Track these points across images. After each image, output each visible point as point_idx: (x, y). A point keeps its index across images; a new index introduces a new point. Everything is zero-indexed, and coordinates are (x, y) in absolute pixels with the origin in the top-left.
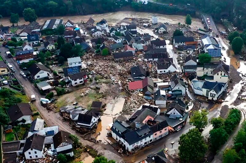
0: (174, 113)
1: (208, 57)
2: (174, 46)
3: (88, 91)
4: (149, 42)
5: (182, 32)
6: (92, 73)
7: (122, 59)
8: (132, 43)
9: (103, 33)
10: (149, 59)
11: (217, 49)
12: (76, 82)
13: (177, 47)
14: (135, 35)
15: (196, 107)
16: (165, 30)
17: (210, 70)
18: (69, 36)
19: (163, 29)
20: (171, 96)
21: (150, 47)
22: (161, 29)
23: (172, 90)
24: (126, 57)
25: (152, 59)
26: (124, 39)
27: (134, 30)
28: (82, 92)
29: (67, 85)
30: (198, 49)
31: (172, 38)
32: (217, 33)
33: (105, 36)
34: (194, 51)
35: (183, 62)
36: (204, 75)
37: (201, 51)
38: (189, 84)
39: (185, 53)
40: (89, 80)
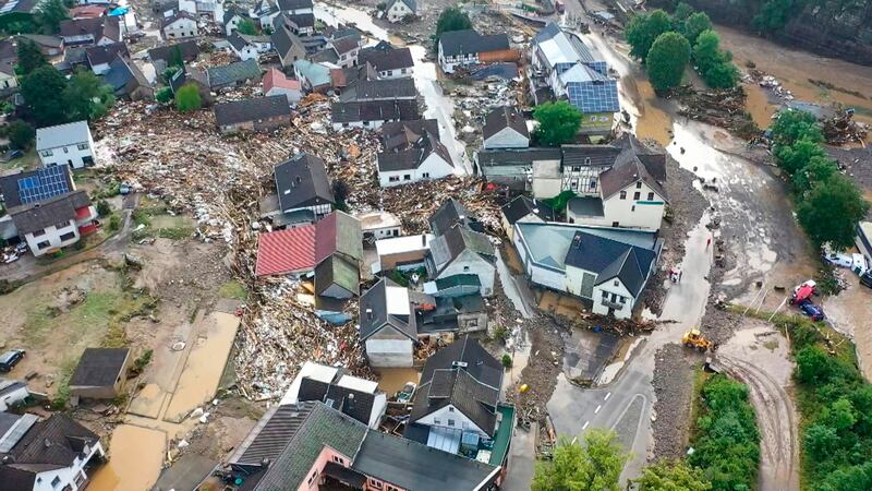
0: (451, 423)
1: (571, 116)
2: (439, 68)
3: (88, 279)
4: (353, 55)
5: (466, 15)
6: (127, 190)
7: (248, 125)
8: (296, 58)
9: (203, 25)
10: (350, 124)
11: (602, 83)
12: (41, 239)
13: (452, 71)
14: (309, 30)
15: (546, 358)
16: (410, 12)
17: (585, 174)
18: (79, 38)
19: (402, 9)
20: (434, 309)
21: (354, 75)
22: (396, 9)
23: (439, 277)
24: (265, 116)
25: (360, 124)
26: (269, 45)
27: (308, 11)
28: (61, 286)
29: (9, 253)
30: (526, 79)
31: (432, 37)
32: (582, 17)
33: (207, 34)
34: (512, 85)
35: (476, 132)
36: (563, 193)
37: (537, 86)
38: (502, 234)
39: (479, 94)
40: (105, 221)
